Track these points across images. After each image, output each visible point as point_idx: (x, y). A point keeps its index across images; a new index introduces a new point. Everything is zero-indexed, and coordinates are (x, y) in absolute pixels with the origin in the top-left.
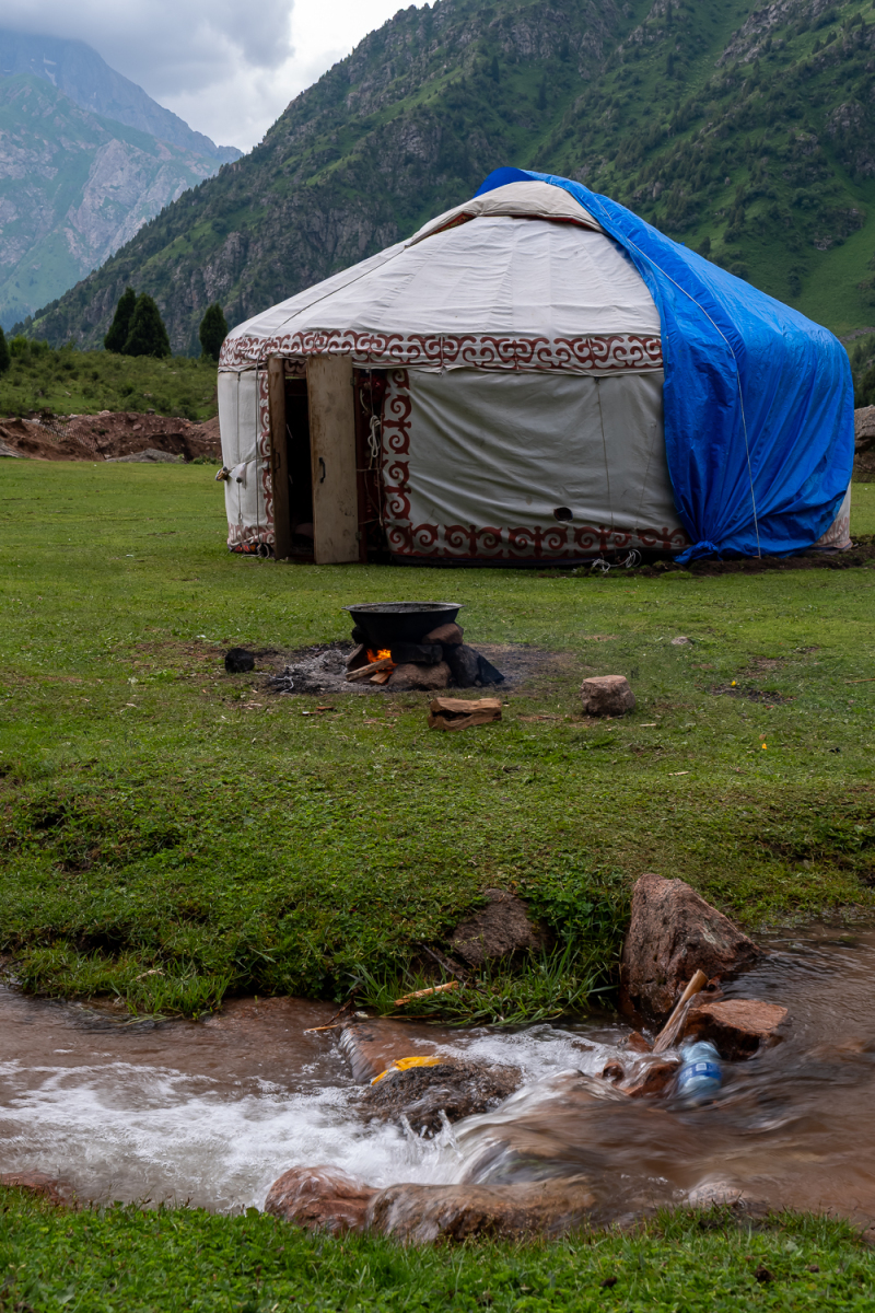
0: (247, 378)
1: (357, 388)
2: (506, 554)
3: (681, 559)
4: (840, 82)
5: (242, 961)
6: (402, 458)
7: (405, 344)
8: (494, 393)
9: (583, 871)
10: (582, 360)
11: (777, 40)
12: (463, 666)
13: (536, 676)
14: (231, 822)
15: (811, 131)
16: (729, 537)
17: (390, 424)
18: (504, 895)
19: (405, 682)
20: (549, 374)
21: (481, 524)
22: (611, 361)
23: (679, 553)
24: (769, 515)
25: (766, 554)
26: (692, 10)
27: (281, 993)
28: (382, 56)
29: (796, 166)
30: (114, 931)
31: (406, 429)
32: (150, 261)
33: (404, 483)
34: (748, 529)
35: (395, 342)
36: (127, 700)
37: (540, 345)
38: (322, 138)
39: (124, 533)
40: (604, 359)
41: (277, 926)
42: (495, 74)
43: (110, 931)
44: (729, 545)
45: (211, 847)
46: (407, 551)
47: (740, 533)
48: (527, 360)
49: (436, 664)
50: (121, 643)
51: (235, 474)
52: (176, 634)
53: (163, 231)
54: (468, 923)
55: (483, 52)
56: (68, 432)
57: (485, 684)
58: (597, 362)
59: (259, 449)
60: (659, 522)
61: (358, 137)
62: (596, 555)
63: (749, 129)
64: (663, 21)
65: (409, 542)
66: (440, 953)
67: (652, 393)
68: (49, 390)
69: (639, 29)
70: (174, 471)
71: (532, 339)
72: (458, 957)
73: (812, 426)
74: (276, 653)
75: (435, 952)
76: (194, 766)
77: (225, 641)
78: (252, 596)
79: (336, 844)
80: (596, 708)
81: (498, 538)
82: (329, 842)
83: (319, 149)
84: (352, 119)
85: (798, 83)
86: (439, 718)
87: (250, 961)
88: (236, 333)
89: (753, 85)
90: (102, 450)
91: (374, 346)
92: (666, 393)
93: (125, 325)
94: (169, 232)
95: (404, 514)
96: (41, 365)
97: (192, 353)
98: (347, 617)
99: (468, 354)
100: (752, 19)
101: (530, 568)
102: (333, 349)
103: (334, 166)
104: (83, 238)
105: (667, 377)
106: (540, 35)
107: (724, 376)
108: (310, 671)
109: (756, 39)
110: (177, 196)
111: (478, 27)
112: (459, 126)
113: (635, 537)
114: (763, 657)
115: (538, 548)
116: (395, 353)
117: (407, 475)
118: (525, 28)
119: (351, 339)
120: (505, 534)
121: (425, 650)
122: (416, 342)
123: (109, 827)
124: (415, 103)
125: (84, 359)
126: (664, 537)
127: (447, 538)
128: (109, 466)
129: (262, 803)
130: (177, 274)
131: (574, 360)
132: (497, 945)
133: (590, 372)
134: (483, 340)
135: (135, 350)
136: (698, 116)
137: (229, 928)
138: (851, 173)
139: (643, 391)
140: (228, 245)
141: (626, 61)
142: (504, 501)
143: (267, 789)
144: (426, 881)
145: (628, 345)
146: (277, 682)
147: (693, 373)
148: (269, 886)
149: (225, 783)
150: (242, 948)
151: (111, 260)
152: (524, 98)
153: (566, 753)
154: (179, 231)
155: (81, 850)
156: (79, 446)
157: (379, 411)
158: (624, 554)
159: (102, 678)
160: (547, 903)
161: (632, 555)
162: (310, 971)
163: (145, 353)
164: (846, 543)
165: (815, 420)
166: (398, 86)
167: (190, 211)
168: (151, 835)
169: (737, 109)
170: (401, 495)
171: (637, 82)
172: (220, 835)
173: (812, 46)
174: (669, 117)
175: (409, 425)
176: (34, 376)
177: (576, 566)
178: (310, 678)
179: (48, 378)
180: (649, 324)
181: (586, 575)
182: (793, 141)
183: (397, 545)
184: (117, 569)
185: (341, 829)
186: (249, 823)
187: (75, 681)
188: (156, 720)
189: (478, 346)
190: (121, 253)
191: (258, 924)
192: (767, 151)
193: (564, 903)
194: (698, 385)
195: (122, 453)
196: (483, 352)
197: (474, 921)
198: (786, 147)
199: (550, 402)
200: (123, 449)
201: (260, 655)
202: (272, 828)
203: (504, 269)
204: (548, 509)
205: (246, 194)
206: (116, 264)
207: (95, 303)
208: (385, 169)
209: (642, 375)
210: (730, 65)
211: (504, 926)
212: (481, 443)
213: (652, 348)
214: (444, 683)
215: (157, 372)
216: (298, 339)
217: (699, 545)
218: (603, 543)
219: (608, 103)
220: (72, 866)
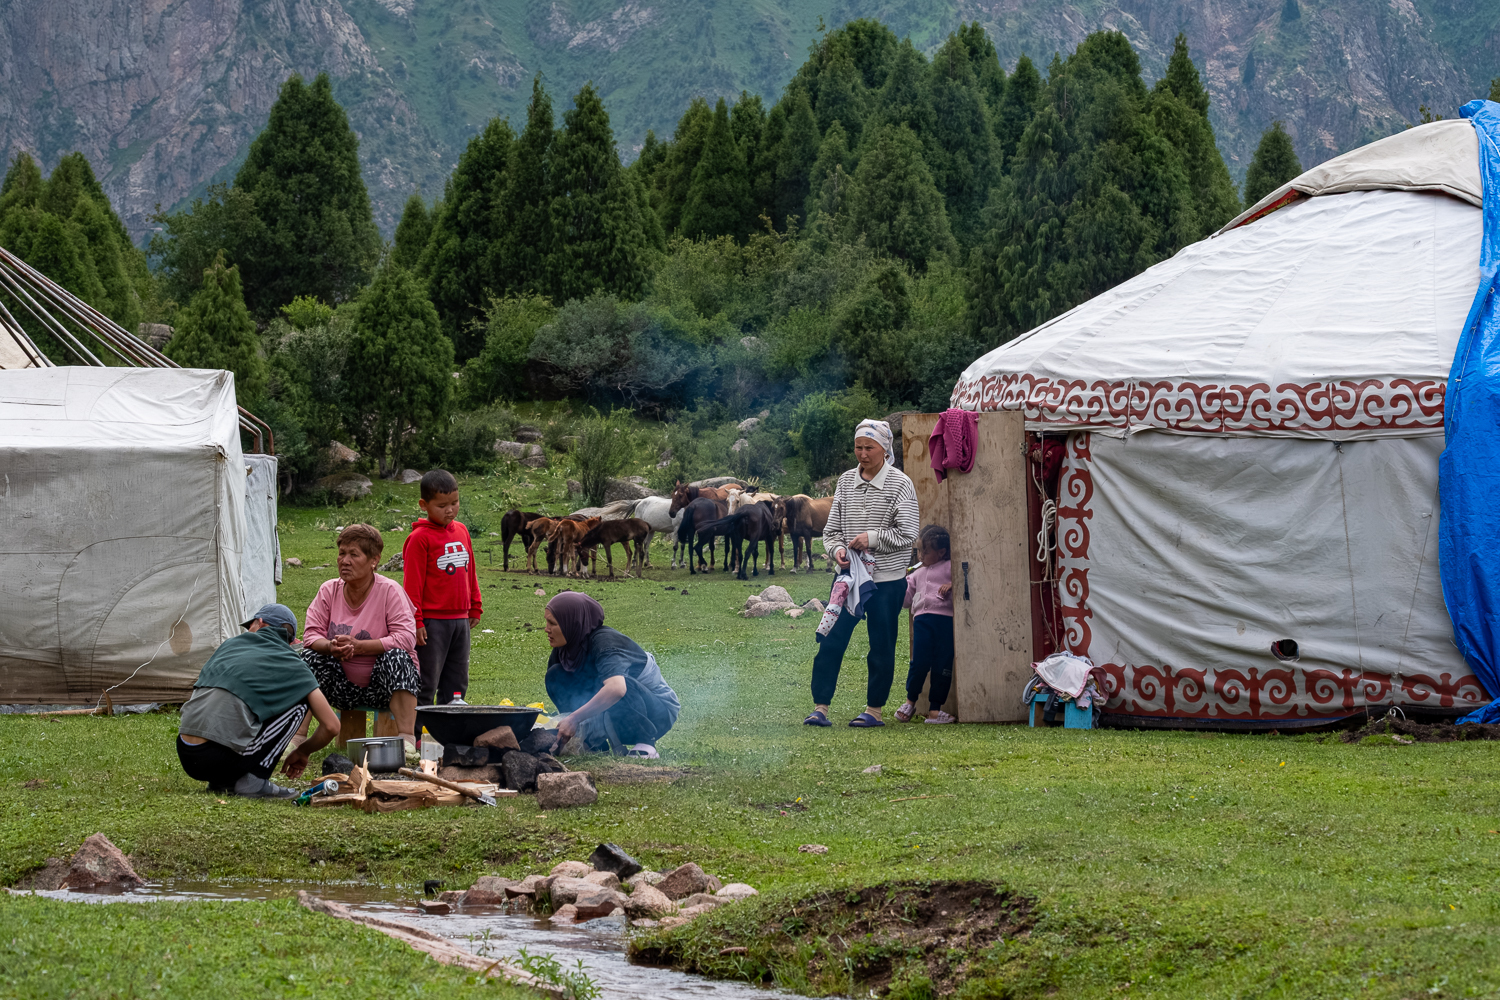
1: (1029, 459)
2: (1212, 712)
3: (1466, 722)
6: (1080, 564)
7: (1087, 394)
8: (1190, 466)
10: (1316, 416)
17: (1066, 512)
20: (1266, 438)
21: (1179, 663)
22: (1360, 417)
23: (1465, 712)
31: (1085, 520)
33: (1083, 601)
35: (1075, 391)
37: (1258, 395)
40: (1349, 414)
48: (1237, 417)
58: (1340, 420)
60: (1436, 664)
67: (1425, 466)
71: (1247, 386)
81: (1201, 687)
91: (1050, 397)
92: (1447, 465)
95: (1083, 649)
99: (1161, 409)
101: (1247, 732)
102: (1008, 402)
105: (1450, 441)
113: (1397, 687)
115: (1255, 701)
116: (1074, 408)
117: (1086, 590)
119: (1026, 387)
120: (1210, 680)
122: (1099, 392)
126: (1446, 689)
127: (1136, 685)
131: (1304, 417)
133: (1327, 435)
139: (1409, 464)
142: (1207, 629)
145: (1387, 393)
157: (1054, 493)
161: (1390, 715)
170: (1081, 621)
175: (1089, 514)
189: (1173, 398)
196: (1180, 405)
199: (1272, 483)
204: (1263, 641)
209: (1409, 439)
212: (1176, 541)
213: (1429, 396)
217: (1495, 702)
218: (1348, 694)
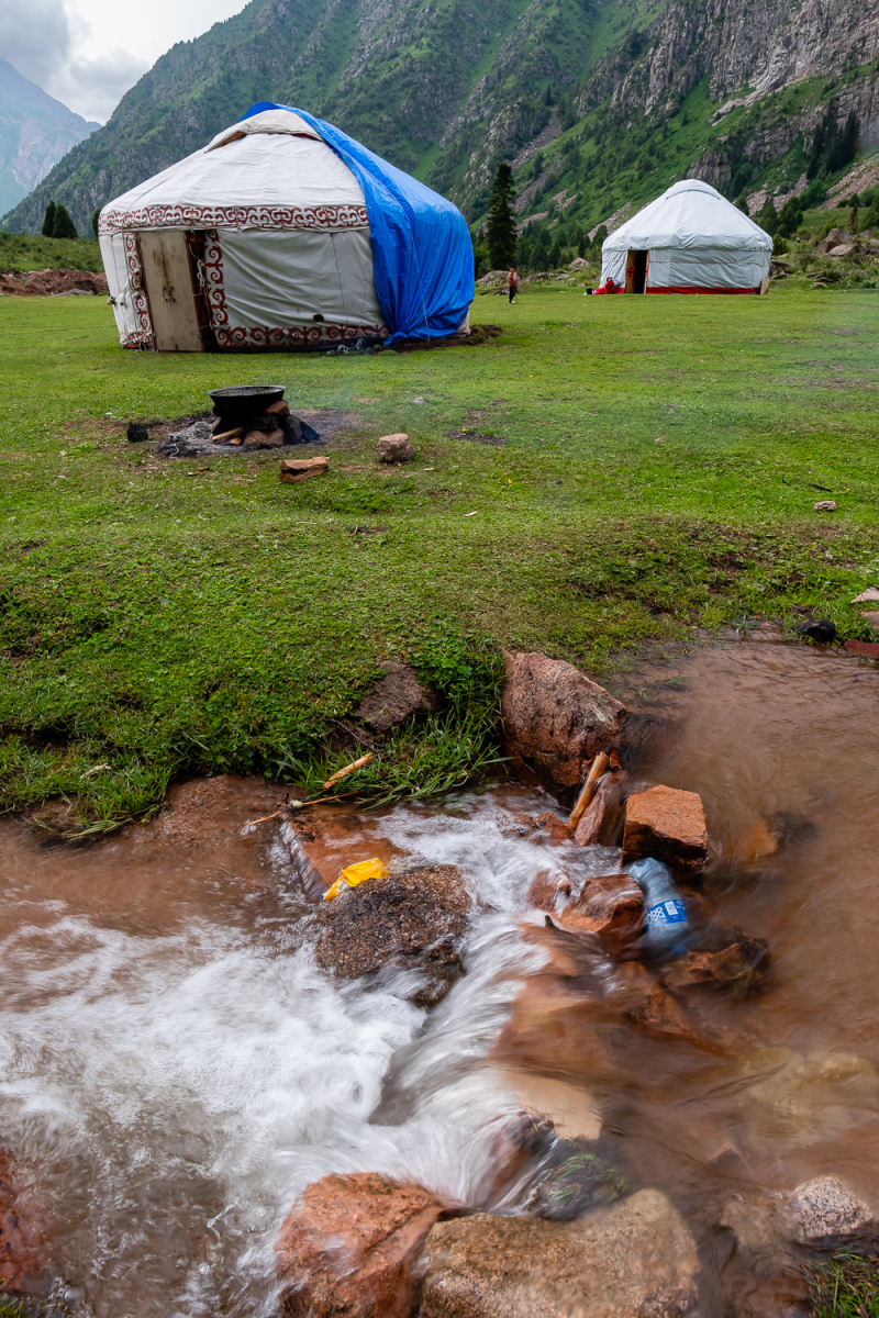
0: (117, 238)
1: (188, 242)
2: (287, 344)
3: (386, 343)
4: (402, 90)
5: (179, 747)
6: (220, 286)
7: (213, 213)
8: (271, 244)
9: (457, 636)
10: (322, 222)
11: (370, 65)
12: (293, 430)
13: (340, 432)
14: (150, 605)
15: (390, 116)
16: (412, 329)
17: (210, 265)
18: (397, 665)
19: (254, 444)
20: (303, 231)
21: (271, 326)
22: (339, 223)
23: (385, 339)
24: (432, 316)
25: (432, 338)
26: (326, 47)
27: (218, 771)
28: (169, 70)
29: (384, 134)
30: (59, 724)
31: (220, 268)
32: (61, 187)
33: (222, 302)
34: (422, 324)
35: (207, 212)
36: (58, 472)
37: (296, 213)
38: (142, 117)
39: (58, 338)
40: (335, 221)
41: (204, 709)
42: (229, 81)
43: (57, 725)
44: (412, 334)
45: (136, 631)
46: (229, 344)
47: (418, 326)
48: (289, 222)
49: (275, 430)
50: (54, 422)
51: (118, 301)
52: (91, 413)
53: (65, 170)
54: (371, 695)
55: (222, 68)
56: (29, 281)
57: (308, 441)
58: (331, 223)
59: (131, 284)
60: (373, 321)
61: (161, 116)
62: (339, 342)
63: (359, 114)
64: (313, 53)
65: (230, 339)
66: (351, 724)
67: (365, 243)
68: (16, 258)
69: (301, 57)
70: (87, 300)
71: (291, 209)
72: (368, 727)
73: (452, 263)
74: (162, 424)
75: (346, 724)
76: (112, 549)
77: (126, 417)
78: (140, 379)
79: (243, 621)
80: (390, 458)
81: (282, 335)
82: (237, 619)
83: (142, 123)
84: (158, 106)
85: (382, 89)
86: (287, 475)
87: (186, 746)
88: (106, 210)
89: (360, 90)
90: (49, 290)
91: (194, 215)
92: (373, 242)
93: (52, 221)
94: (68, 170)
95: (225, 322)
96: (9, 245)
97: (90, 237)
98: (210, 399)
99: (253, 219)
100: (356, 53)
101: (302, 351)
102: (169, 218)
103: (151, 133)
104: (22, 174)
105: (372, 232)
106: (250, 60)
107: (404, 231)
108: (187, 438)
109: (359, 65)
110: (69, 150)
111: (218, 54)
112: (214, 110)
113: (360, 330)
114: (472, 409)
115: (306, 339)
116: (208, 219)
117: (224, 297)
118: (242, 56)
119: (179, 211)
120: (286, 332)
121: (267, 421)
122: (220, 212)
123: (45, 615)
124: (189, 97)
125: (32, 241)
126: (377, 330)
127: (252, 335)
128: (53, 299)
129: (173, 581)
130: (76, 194)
131: (317, 222)
132: (397, 711)
133: (327, 230)
134: (262, 210)
135: (59, 235)
136: (334, 107)
137: (162, 715)
138: (410, 138)
139: (359, 241)
140: (100, 177)
141: (296, 75)
142: (284, 312)
143: (175, 568)
144: (328, 657)
145: (348, 212)
146: (166, 448)
147: (387, 229)
148: (192, 668)
149: (140, 563)
150: (176, 736)
151: (39, 186)
152: (246, 95)
153: (384, 499)
154: (73, 170)
155: (24, 637)
156: (35, 288)
157: (202, 257)
158: (355, 341)
159: (40, 452)
160: (433, 670)
161: (359, 342)
162: (240, 750)
163: (65, 237)
164: (468, 331)
165: (453, 259)
166: (179, 87)
167: (78, 158)
168: (82, 621)
169: (353, 103)
170: (222, 310)
171: (302, 87)
172: (142, 618)
173: (387, 69)
174: (320, 107)
175: (222, 265)
176: (6, 251)
177: (329, 350)
178: (188, 444)
179: (14, 252)
180: (358, 199)
181: (336, 355)
182: (381, 121)
183: (222, 340)
184: (53, 364)
185: (245, 604)
186: (165, 604)
187: (20, 456)
188: (81, 489)
189: (259, 214)
190: (44, 182)
191: (188, 711)
192: (369, 126)
193: (448, 669)
194: (391, 236)
195: (60, 292)
196: (262, 217)
197: (376, 692)
198: (378, 124)
199: (306, 249)
200: (58, 289)
201: (151, 426)
202: (186, 607)
203: (268, 164)
204: (310, 316)
205: (106, 148)
206: (43, 189)
207: (34, 210)
208: (178, 135)
209: (358, 231)
210: (348, 79)
211: (401, 694)
212: (266, 276)
213: (362, 213)
214: (280, 442)
215: (72, 247)
216: (146, 212)
217: (396, 334)
218: (343, 335)
219: (289, 99)
220: (18, 652)
